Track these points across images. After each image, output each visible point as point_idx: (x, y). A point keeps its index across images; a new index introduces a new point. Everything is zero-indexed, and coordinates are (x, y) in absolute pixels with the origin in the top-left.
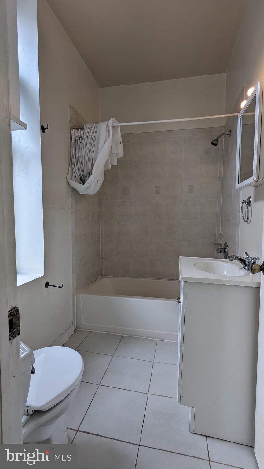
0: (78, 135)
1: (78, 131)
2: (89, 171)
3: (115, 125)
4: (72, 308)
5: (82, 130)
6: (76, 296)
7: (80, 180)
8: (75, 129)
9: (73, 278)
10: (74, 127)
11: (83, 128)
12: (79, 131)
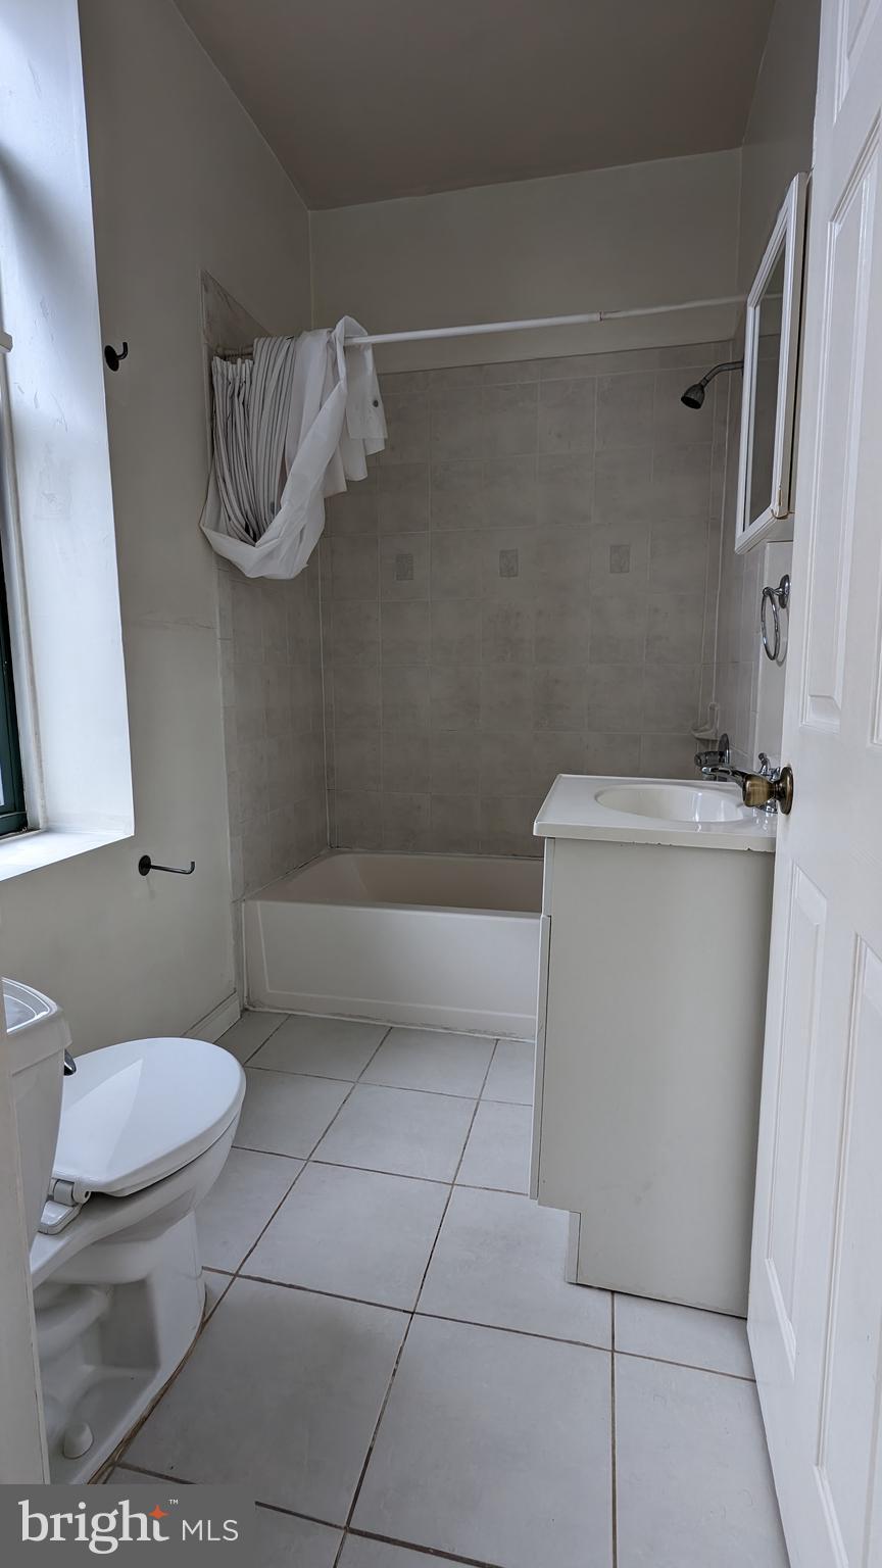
0: (234, 379)
1: (234, 366)
2: (271, 500)
3: (357, 340)
4: (233, 942)
5: (246, 361)
6: (243, 905)
7: (243, 531)
8: (224, 358)
9: (232, 851)
10: (220, 350)
11: (250, 355)
12: (236, 363)
